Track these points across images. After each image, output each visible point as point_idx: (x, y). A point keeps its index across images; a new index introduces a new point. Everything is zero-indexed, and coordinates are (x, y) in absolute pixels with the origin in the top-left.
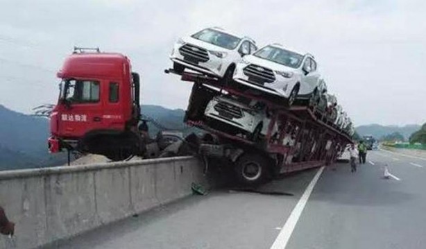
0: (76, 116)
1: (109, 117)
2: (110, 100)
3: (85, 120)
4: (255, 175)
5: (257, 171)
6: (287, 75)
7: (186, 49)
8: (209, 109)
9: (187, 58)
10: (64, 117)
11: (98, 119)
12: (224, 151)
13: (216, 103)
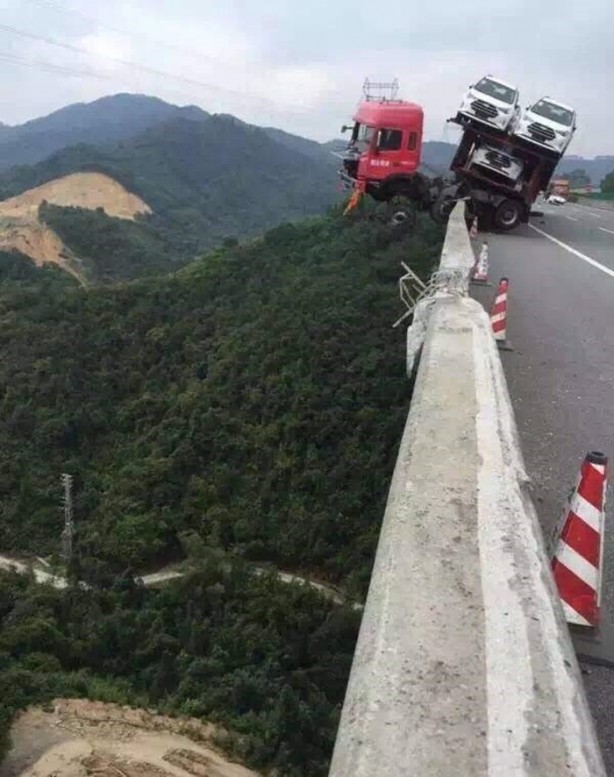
0: (382, 161)
1: (405, 163)
2: (408, 149)
3: (388, 165)
4: (510, 220)
5: (513, 216)
6: (563, 134)
7: (478, 105)
8: (480, 157)
9: (478, 113)
10: (373, 162)
11: (396, 165)
12: (489, 197)
13: (487, 152)
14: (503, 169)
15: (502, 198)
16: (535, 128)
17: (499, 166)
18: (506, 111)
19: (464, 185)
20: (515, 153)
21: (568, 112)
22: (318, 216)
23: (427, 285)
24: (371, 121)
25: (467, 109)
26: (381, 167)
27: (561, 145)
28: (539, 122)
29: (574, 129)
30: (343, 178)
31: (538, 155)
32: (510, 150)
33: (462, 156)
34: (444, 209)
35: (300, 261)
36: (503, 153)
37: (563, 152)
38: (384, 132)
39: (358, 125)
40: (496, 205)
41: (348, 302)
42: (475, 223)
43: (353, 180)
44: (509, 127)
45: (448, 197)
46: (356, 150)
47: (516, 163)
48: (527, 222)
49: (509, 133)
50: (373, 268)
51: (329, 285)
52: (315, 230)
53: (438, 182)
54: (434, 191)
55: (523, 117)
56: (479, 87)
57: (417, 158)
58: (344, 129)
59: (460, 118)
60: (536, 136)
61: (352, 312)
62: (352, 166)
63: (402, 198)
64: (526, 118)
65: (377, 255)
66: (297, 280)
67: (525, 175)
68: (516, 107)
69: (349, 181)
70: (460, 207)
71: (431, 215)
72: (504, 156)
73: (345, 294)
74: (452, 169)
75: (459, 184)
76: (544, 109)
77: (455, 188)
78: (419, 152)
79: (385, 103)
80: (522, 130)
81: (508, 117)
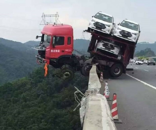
0: (56, 50)
1: (67, 50)
2: (68, 44)
3: (59, 52)
4: (117, 72)
5: (118, 71)
6: (135, 34)
7: (96, 24)
8: (100, 46)
9: (97, 28)
10: (52, 51)
11: (63, 51)
12: (107, 63)
13: (103, 43)
14: (111, 50)
15: (113, 63)
16: (123, 32)
17: (109, 49)
18: (109, 26)
19: (94, 58)
20: (115, 43)
21: (137, 25)
22: (24, 78)
23: (84, 94)
24: (49, 33)
25: (92, 26)
26: (55, 53)
27: (135, 39)
28: (124, 30)
29: (140, 32)
30: (38, 59)
31: (125, 43)
32: (113, 42)
33: (92, 45)
34: (87, 69)
35: (15, 102)
36: (110, 44)
37: (137, 42)
38: (56, 37)
39: (43, 35)
40: (110, 66)
41: (43, 120)
42: (102, 75)
43: (43, 59)
44: (111, 33)
45: (88, 64)
46: (44, 46)
47: (117, 47)
48: (125, 73)
49: (112, 35)
50: (54, 102)
51: (32, 112)
52: (24, 85)
53: (83, 58)
54: (81, 62)
55: (117, 28)
56: (96, 17)
57: (72, 48)
58: (37, 37)
59: (89, 30)
60: (123, 36)
61: (45, 125)
62: (42, 53)
63: (67, 66)
64: (118, 29)
65: (56, 95)
66: (15, 111)
67: (122, 52)
68: (113, 24)
69: (42, 60)
70: (94, 68)
71: (81, 72)
72: (110, 45)
73: (41, 116)
74: (88, 51)
75: (92, 58)
76: (126, 24)
77: (91, 60)
78: (73, 45)
79: (55, 25)
80: (117, 34)
81: (110, 28)
